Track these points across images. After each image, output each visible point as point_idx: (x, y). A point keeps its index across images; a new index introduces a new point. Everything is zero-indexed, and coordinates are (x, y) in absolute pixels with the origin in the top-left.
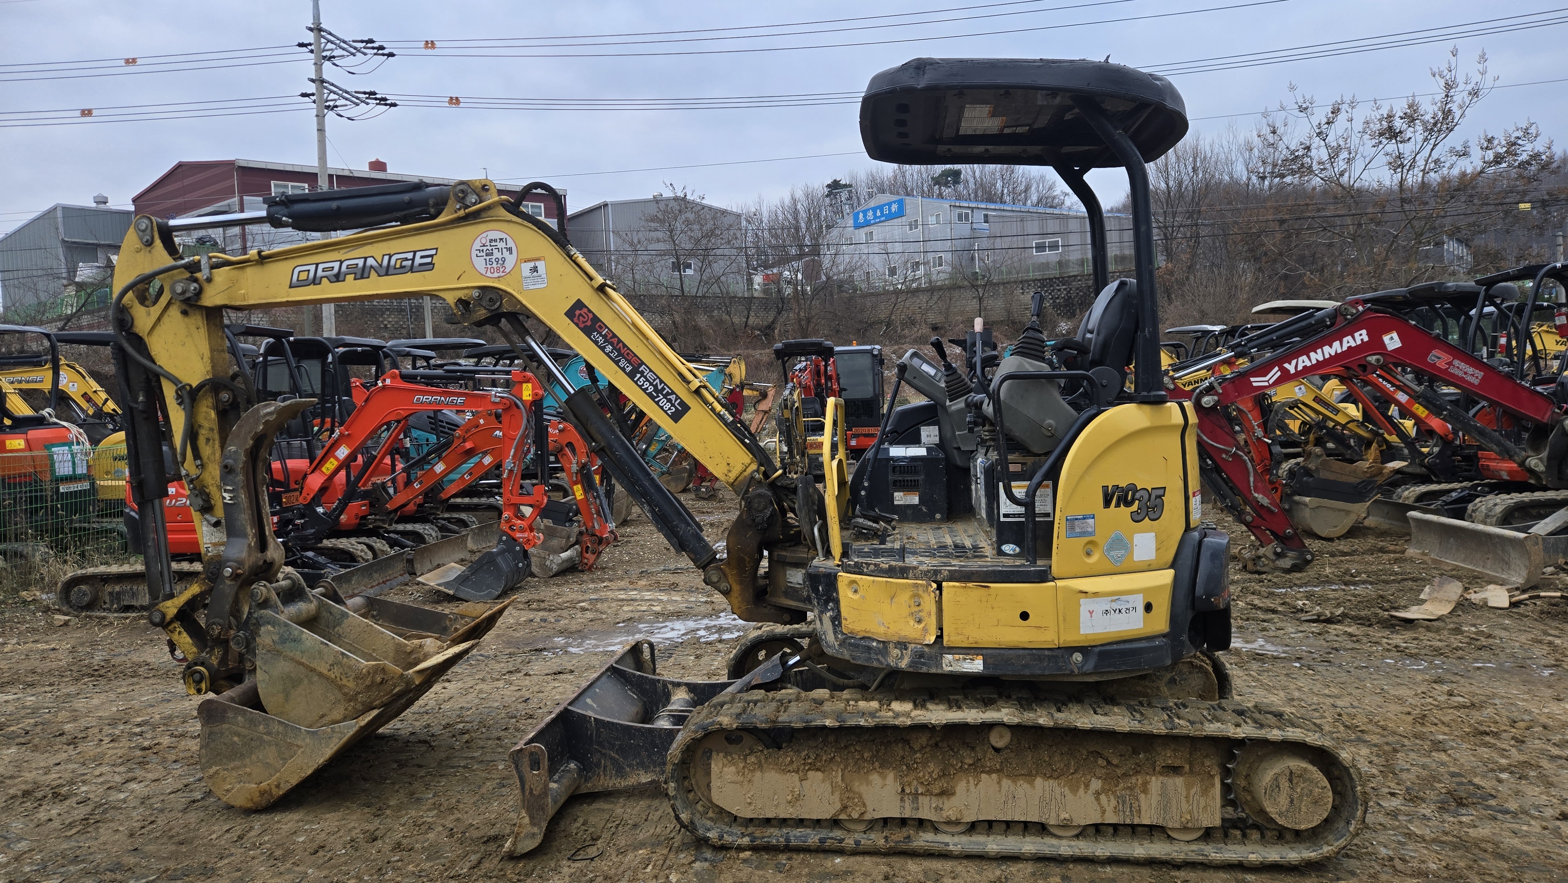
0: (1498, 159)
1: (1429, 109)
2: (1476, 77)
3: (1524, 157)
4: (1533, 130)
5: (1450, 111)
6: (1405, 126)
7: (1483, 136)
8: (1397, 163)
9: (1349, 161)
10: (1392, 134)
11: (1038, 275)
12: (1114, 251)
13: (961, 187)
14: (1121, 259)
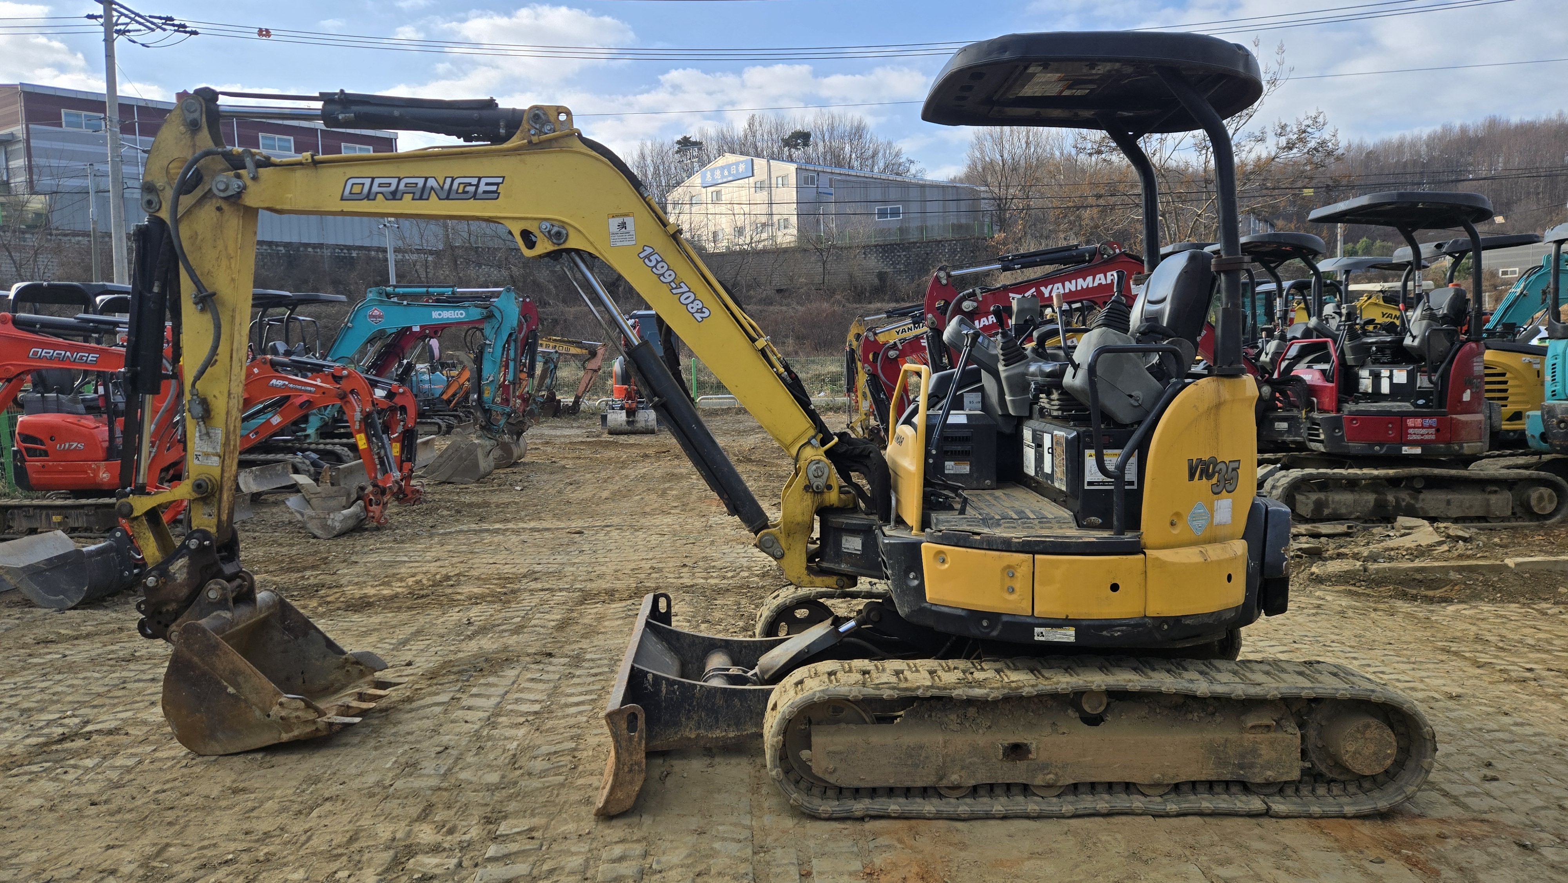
0: (1290, 147)
2: (1276, 67)
3: (1312, 144)
4: (1321, 119)
7: (1277, 123)
8: (1204, 146)
9: (1162, 141)
11: (880, 240)
12: (952, 220)
13: (810, 150)
14: (957, 228)
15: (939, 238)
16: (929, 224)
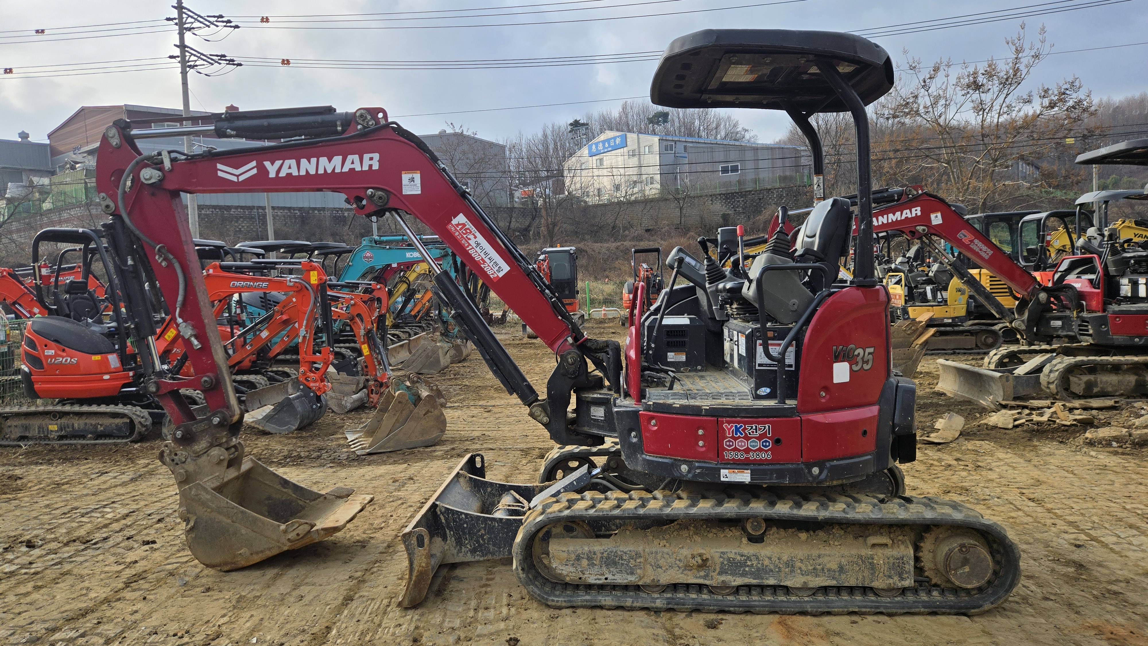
0: (1052, 105)
1: (1003, 68)
2: (1038, 45)
3: (1071, 103)
4: (1077, 84)
5: (1018, 69)
6: (985, 81)
7: (1041, 88)
8: (980, 108)
9: (946, 106)
10: (977, 86)
11: (723, 191)
12: (779, 173)
13: (669, 125)
14: (783, 179)
15: (769, 187)
16: (761, 176)
